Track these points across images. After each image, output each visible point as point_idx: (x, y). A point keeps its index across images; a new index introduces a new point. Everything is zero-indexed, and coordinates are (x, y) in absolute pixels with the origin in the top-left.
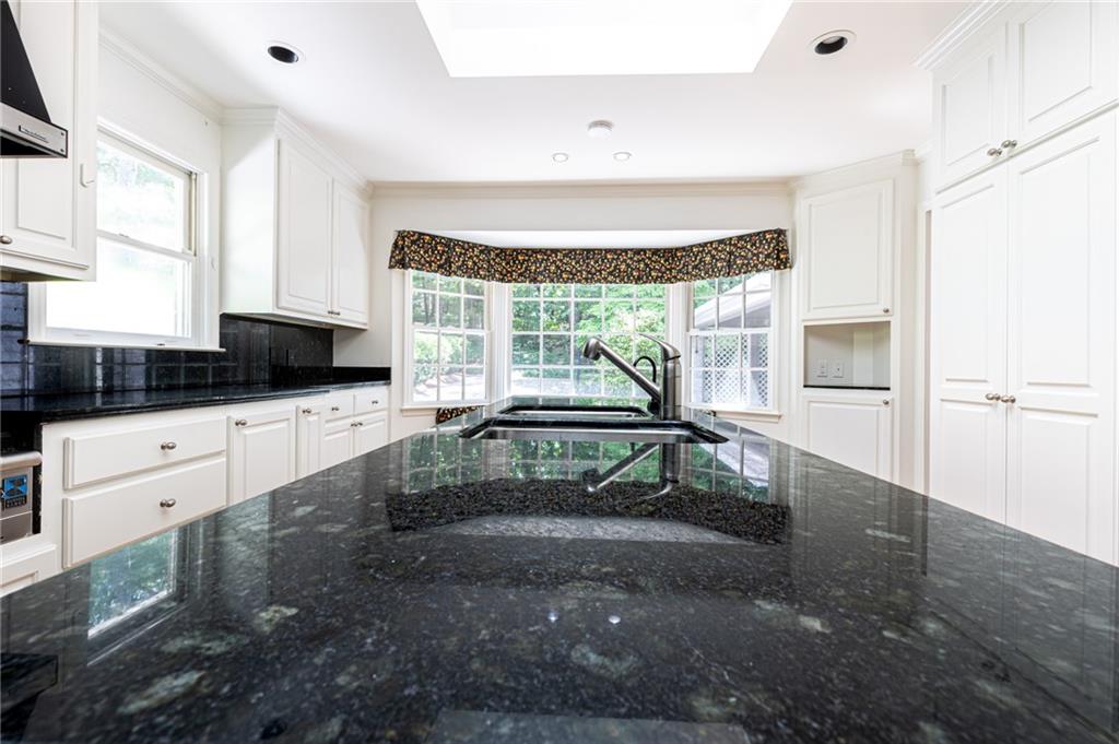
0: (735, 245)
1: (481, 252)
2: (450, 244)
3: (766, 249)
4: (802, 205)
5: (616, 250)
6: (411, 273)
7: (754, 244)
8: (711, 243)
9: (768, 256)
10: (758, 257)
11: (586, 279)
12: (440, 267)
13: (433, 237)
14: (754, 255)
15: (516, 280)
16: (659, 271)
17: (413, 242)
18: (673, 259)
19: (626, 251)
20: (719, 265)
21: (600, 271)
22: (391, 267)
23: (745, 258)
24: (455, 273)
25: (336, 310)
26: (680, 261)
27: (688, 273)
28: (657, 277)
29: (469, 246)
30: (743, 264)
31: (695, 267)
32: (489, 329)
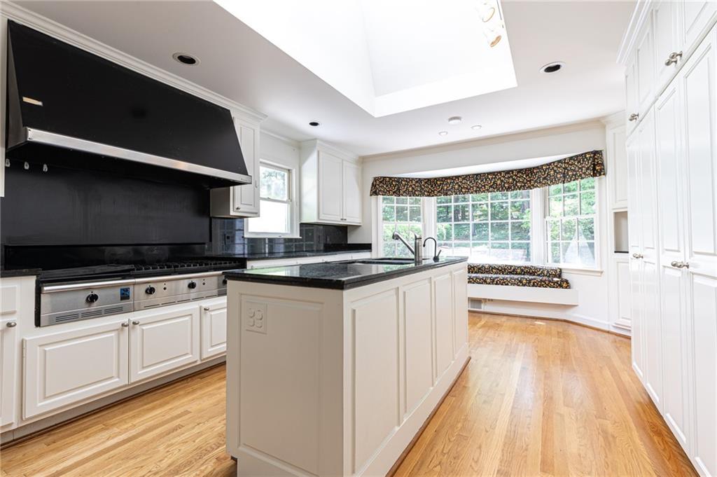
0: (568, 163)
1: (417, 182)
2: (399, 180)
3: (588, 164)
4: (610, 133)
5: (494, 172)
6: (380, 197)
7: (579, 162)
8: (554, 163)
9: (588, 169)
10: (582, 170)
11: (476, 191)
12: (394, 192)
13: (390, 178)
14: (580, 168)
15: (436, 195)
16: (523, 182)
17: (381, 182)
18: (532, 174)
19: (500, 172)
20: (558, 176)
21: (484, 186)
22: (371, 195)
23: (574, 170)
24: (402, 195)
25: (345, 218)
26: (535, 175)
27: (540, 182)
28: (521, 186)
29: (409, 180)
30: (573, 175)
31: (544, 178)
32: (424, 222)
